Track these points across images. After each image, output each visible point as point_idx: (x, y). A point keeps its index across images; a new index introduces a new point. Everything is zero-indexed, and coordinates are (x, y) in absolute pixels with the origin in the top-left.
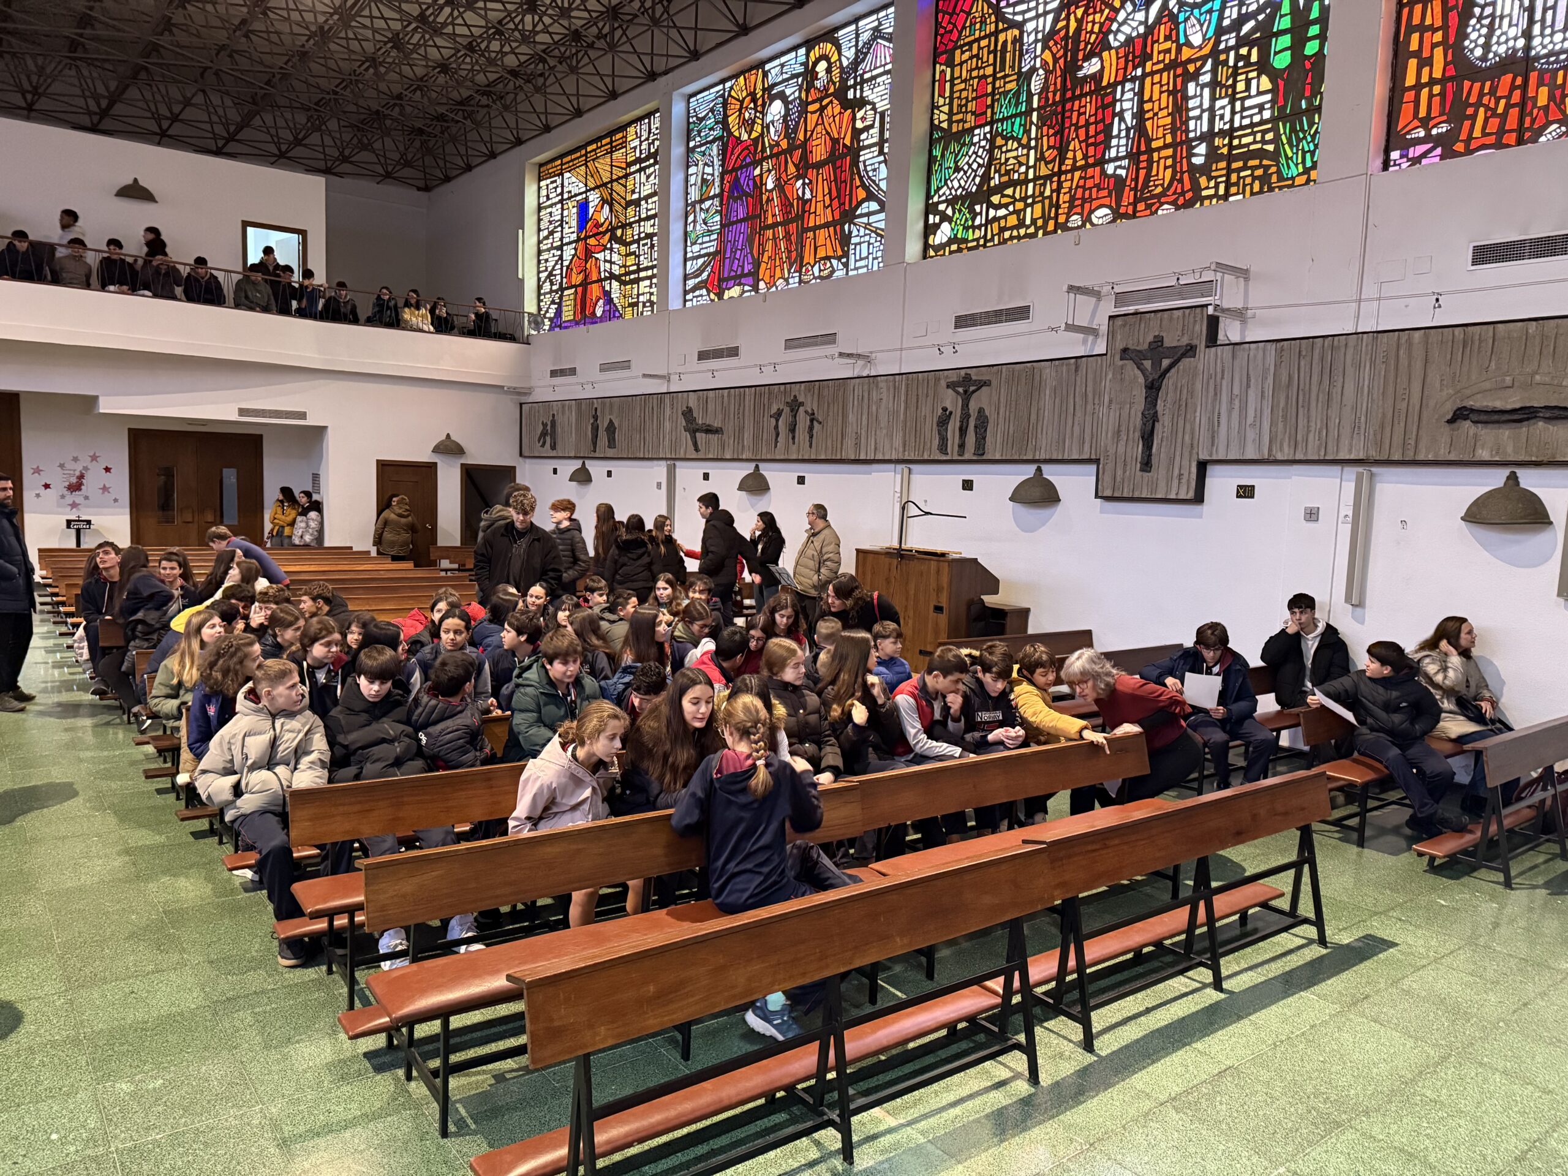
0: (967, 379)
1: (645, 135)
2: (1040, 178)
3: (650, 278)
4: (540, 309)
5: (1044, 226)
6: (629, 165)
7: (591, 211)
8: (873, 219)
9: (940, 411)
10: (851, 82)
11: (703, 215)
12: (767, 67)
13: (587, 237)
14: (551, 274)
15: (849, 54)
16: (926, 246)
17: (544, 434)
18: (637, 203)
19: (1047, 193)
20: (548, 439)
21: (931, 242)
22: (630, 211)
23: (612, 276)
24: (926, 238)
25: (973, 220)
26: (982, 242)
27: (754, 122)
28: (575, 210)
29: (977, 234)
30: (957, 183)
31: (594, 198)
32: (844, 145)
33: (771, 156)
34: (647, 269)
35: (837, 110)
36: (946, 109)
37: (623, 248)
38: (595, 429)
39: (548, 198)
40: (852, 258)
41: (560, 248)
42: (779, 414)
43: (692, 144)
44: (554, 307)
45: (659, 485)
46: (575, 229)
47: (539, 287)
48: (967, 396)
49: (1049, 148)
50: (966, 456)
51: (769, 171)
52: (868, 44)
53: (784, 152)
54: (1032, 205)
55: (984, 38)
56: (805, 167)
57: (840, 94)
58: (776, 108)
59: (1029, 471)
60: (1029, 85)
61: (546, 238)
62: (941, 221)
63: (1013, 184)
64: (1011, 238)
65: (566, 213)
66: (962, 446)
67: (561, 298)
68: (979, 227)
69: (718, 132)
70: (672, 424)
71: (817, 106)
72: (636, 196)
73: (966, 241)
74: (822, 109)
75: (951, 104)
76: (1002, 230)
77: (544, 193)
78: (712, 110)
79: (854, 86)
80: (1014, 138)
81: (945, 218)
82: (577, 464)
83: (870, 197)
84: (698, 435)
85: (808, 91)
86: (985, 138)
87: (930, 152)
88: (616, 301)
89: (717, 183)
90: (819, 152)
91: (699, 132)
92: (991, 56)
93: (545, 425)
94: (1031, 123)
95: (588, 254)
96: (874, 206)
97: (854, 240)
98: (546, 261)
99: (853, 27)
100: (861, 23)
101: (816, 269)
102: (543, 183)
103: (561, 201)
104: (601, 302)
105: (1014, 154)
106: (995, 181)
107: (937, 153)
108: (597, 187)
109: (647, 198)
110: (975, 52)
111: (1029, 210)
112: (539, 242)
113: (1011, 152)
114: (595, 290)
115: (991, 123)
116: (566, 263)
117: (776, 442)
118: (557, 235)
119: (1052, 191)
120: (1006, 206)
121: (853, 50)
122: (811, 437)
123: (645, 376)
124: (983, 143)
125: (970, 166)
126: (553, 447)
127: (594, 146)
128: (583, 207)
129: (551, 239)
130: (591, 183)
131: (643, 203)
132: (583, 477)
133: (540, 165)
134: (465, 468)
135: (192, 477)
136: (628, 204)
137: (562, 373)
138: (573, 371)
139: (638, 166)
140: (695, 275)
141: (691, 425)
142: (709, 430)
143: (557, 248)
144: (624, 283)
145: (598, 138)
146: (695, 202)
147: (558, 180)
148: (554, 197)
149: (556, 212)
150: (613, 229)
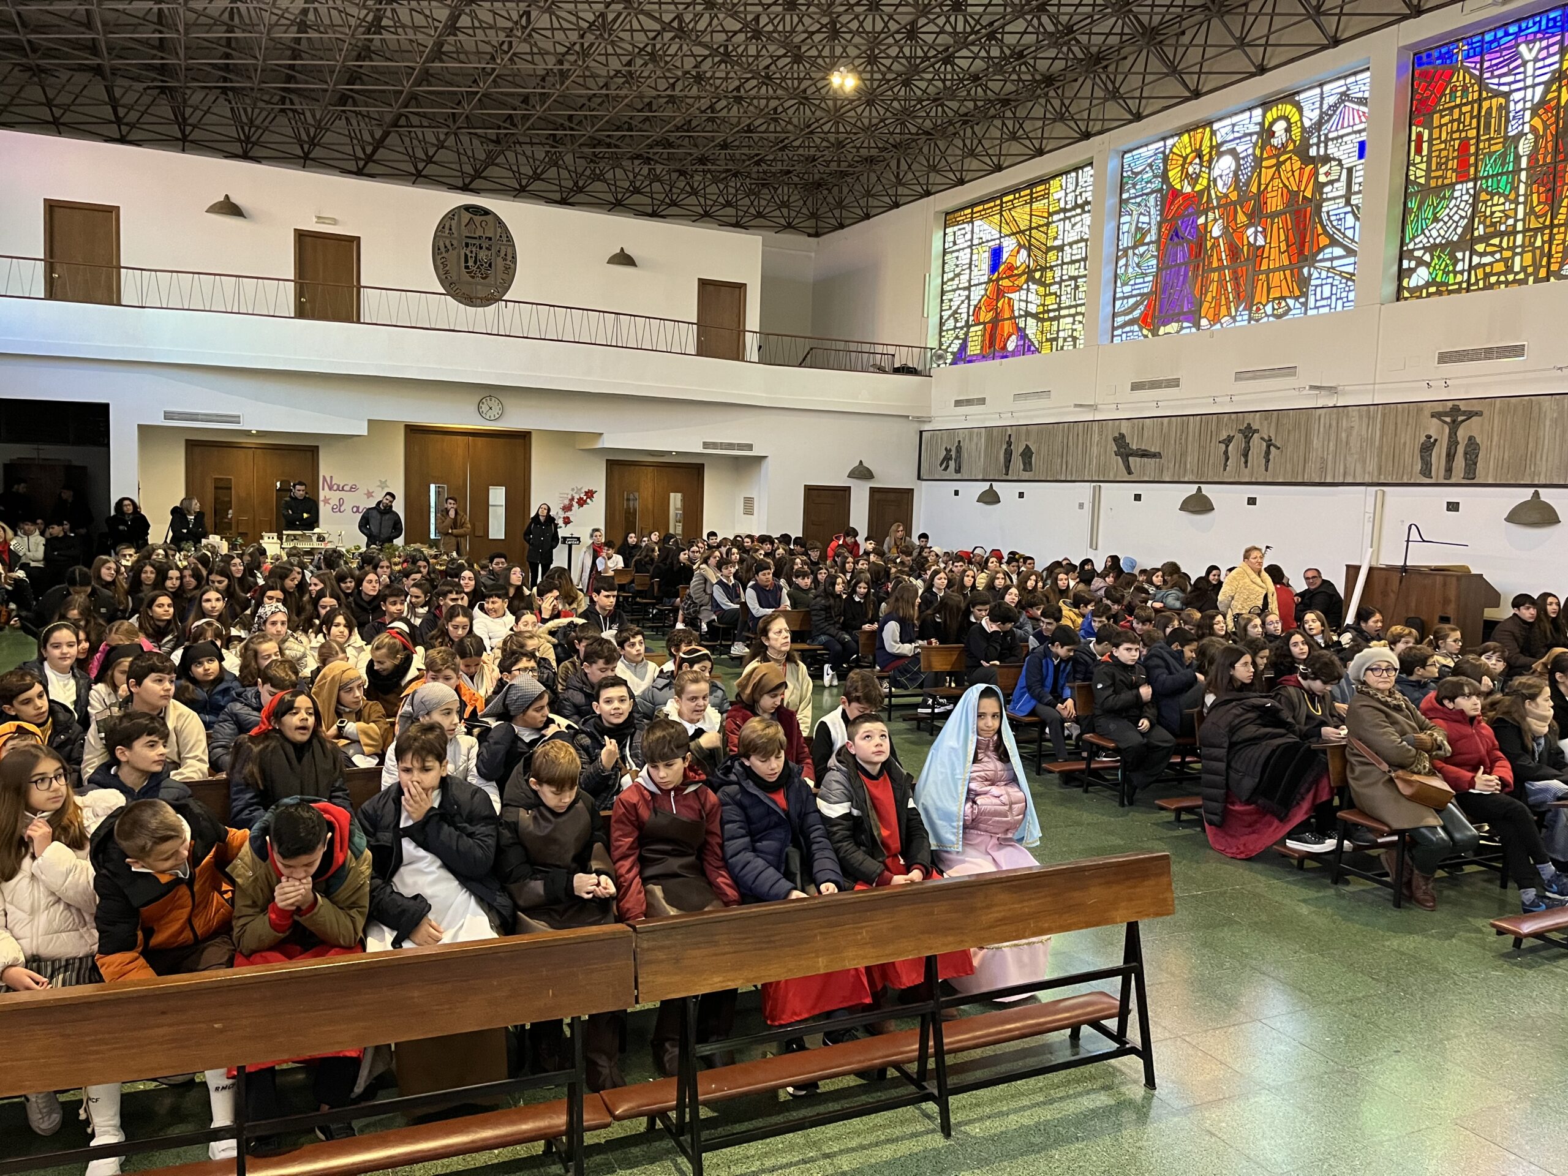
0: (1455, 410)
1: (1071, 187)
2: (1529, 230)
3: (1073, 316)
4: (941, 344)
5: (1535, 273)
6: (1050, 214)
7: (1005, 256)
8: (1336, 263)
9: (1423, 439)
10: (1314, 140)
11: (1136, 260)
12: (1216, 126)
13: (999, 279)
14: (955, 312)
15: (1311, 115)
16: (1400, 288)
17: (947, 458)
18: (1061, 248)
19: (1538, 243)
20: (952, 464)
21: (1405, 284)
22: (1052, 255)
23: (1028, 314)
24: (1400, 279)
25: (1455, 265)
26: (1464, 285)
27: (1198, 176)
28: (987, 255)
29: (1459, 278)
30: (1436, 233)
31: (1009, 245)
32: (1304, 197)
33: (1218, 207)
34: (1070, 307)
35: (1297, 164)
36: (1424, 166)
37: (1041, 290)
38: (1009, 454)
39: (955, 243)
40: (1312, 299)
41: (968, 288)
42: (1229, 440)
43: (1125, 196)
44: (958, 342)
45: (1081, 505)
46: (986, 272)
47: (941, 324)
48: (1454, 426)
49: (1539, 203)
50: (1453, 481)
51: (1215, 220)
52: (1334, 107)
53: (1234, 204)
54: (1521, 254)
55: (1465, 104)
56: (1257, 215)
57: (1302, 152)
58: (1225, 165)
59: (1527, 494)
60: (1516, 148)
61: (952, 279)
62: (1417, 266)
63: (1501, 235)
64: (1499, 283)
65: (975, 257)
66: (1449, 470)
67: (966, 334)
68: (1462, 272)
69: (1157, 184)
70: (1102, 450)
71: (1274, 161)
72: (1058, 243)
73: (1447, 284)
74: (1279, 165)
75: (1429, 163)
76: (1487, 276)
77: (950, 238)
78: (1150, 165)
79: (1318, 145)
80: (1500, 195)
81: (1420, 262)
82: (986, 486)
83: (1334, 243)
84: (1131, 459)
85: (1262, 149)
86: (1468, 192)
87: (1405, 204)
88: (1031, 336)
89: (1154, 231)
90: (1275, 203)
91: (1134, 185)
92: (1474, 121)
93: (948, 451)
94: (1520, 181)
95: (1000, 293)
96: (1338, 251)
97: (1313, 282)
98: (951, 300)
99: (1318, 91)
100: (1326, 88)
101: (1269, 309)
102: (949, 230)
103: (971, 247)
104: (1014, 337)
105: (1501, 208)
106: (1480, 231)
107: (1413, 204)
108: (1013, 234)
109: (1071, 244)
110: (1456, 116)
111: (1518, 259)
112: (943, 283)
113: (1498, 207)
114: (1007, 326)
115: (1475, 180)
116: (973, 302)
117: (1226, 465)
118: (964, 278)
119: (1543, 242)
120: (1492, 254)
121: (1317, 112)
122: (1268, 461)
123: (1076, 406)
124: (1466, 197)
125: (1450, 218)
126: (958, 470)
127: (1011, 197)
128: (997, 253)
129: (956, 281)
130: (1006, 230)
131: (1067, 248)
132: (990, 498)
133: (947, 214)
134: (873, 491)
135: (650, 500)
136: (1050, 249)
137: (969, 402)
138: (982, 401)
139: (1062, 215)
140: (1125, 313)
141: (1124, 450)
142: (1145, 454)
143: (964, 289)
144: (1043, 320)
145: (1015, 190)
146: (1128, 248)
147: (968, 227)
148: (962, 243)
149: (964, 257)
150: (1029, 273)
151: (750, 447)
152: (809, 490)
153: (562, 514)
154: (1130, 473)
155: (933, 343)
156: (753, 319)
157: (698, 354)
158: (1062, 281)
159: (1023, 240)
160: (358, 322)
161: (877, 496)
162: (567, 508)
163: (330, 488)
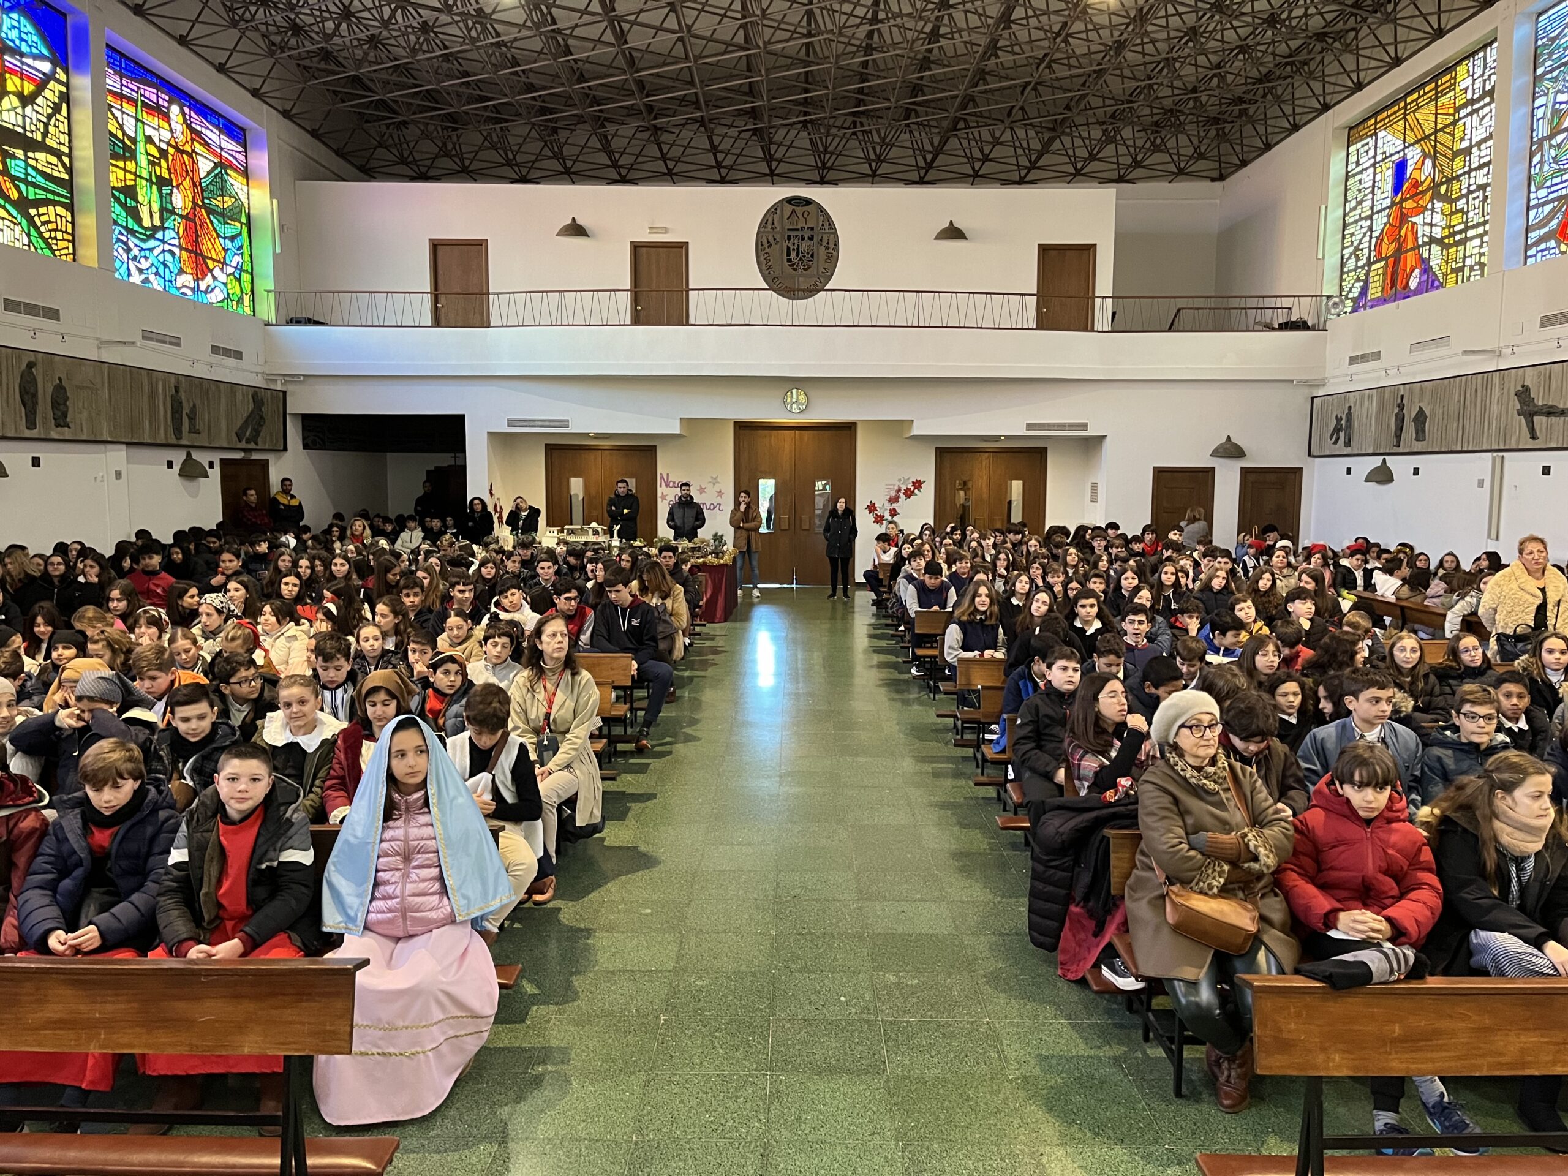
1: (1479, 71)
3: (1481, 236)
4: (1341, 289)
6: (1457, 110)
7: (1409, 170)
11: (1553, 153)
13: (1403, 200)
14: (1357, 249)
17: (1337, 430)
18: (1467, 152)
20: (1342, 434)
22: (1458, 162)
23: (1432, 240)
28: (1390, 172)
31: (1413, 155)
34: (1476, 226)
37: (1447, 208)
38: (1400, 420)
39: (1358, 163)
41: (1370, 218)
43: (1540, 71)
44: (1359, 285)
45: (1481, 483)
46: (1389, 194)
47: (1342, 265)
61: (1354, 209)
65: (1378, 177)
67: (1367, 274)
70: (1501, 409)
72: (1465, 144)
77: (1353, 159)
82: (1377, 461)
84: (1535, 418)
88: (1435, 268)
91: (1550, 54)
93: (1339, 419)
95: (1403, 218)
98: (1352, 235)
102: (1352, 149)
103: (1374, 165)
104: (1417, 271)
108: (1418, 142)
109: (1479, 144)
112: (1345, 215)
114: (1410, 259)
116: (1375, 234)
118: (1367, 204)
123: (1466, 352)
126: (1348, 444)
127: (1416, 96)
128: (1400, 168)
129: (1358, 211)
130: (1411, 138)
131: (1475, 150)
132: (1383, 476)
133: (1351, 128)
134: (1245, 471)
135: (985, 490)
136: (1456, 154)
137: (1364, 358)
138: (1377, 355)
139: (1469, 109)
140: (1540, 225)
141: (1529, 409)
142: (1551, 412)
143: (1366, 218)
144: (1447, 246)
145: (1419, 86)
146: (1544, 139)
147: (1371, 141)
148: (1365, 161)
149: (1367, 178)
150: (1435, 186)
151: (1084, 426)
152: (1160, 474)
153: (888, 506)
154: (1534, 437)
155: (1330, 289)
156: (1104, 283)
157: (1040, 327)
158: (1470, 192)
159: (1428, 147)
160: (687, 324)
161: (1251, 477)
162: (894, 500)
163: (667, 485)
